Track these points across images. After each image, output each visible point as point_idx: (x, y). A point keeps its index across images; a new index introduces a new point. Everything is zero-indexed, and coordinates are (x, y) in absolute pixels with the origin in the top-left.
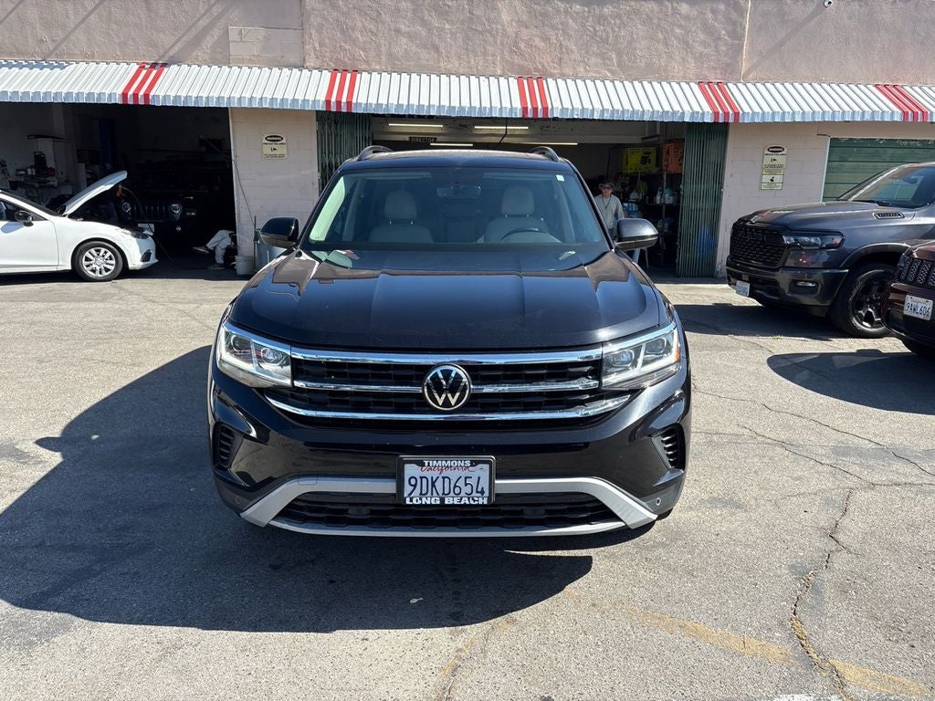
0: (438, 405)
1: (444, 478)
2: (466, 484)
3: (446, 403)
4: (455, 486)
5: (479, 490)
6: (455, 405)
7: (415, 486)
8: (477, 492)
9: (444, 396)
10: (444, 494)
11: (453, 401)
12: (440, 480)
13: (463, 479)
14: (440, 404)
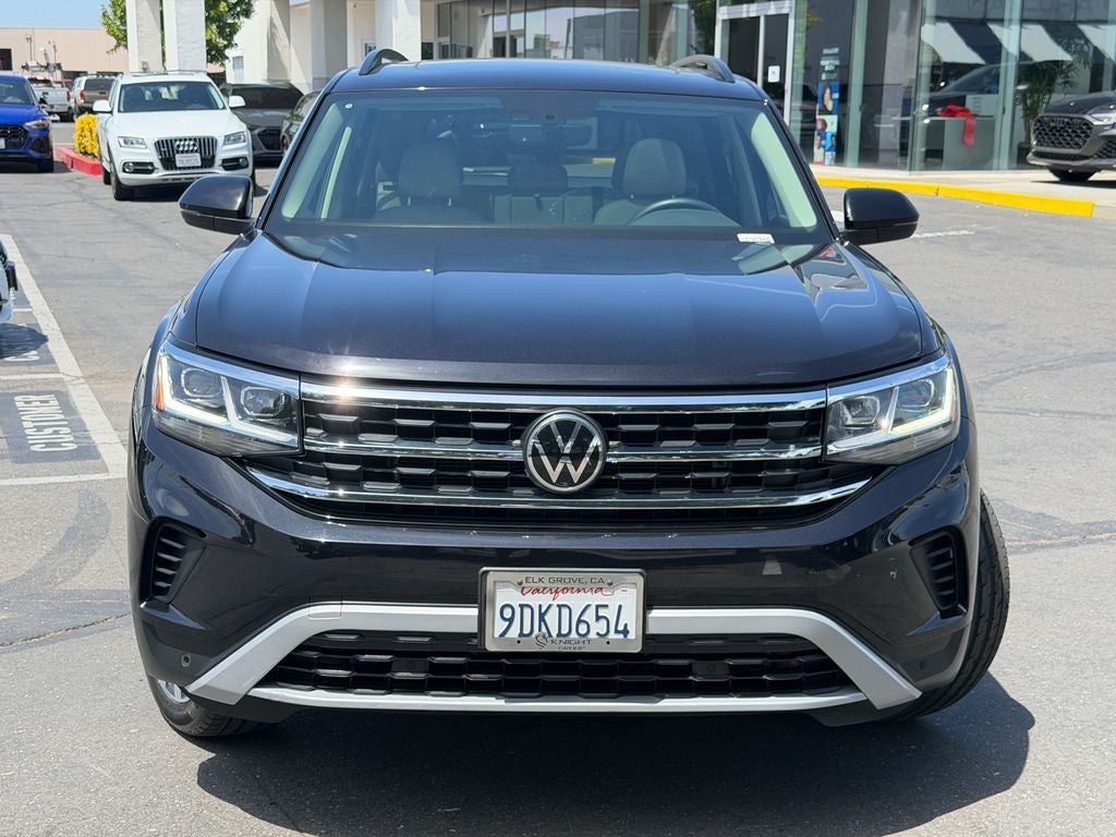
0: (549, 481)
1: (560, 606)
2: (598, 618)
3: (565, 477)
4: (580, 621)
5: (621, 628)
6: (581, 481)
7: (511, 620)
8: (617, 631)
9: (560, 467)
10: (559, 635)
11: (576, 474)
12: (554, 611)
13: (593, 609)
14: (554, 481)
